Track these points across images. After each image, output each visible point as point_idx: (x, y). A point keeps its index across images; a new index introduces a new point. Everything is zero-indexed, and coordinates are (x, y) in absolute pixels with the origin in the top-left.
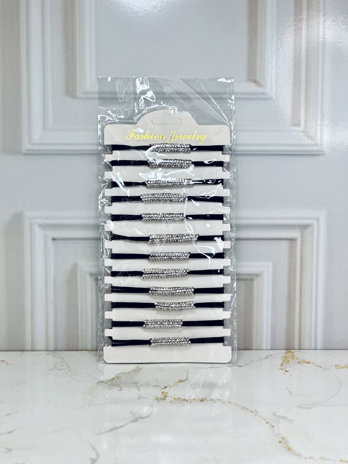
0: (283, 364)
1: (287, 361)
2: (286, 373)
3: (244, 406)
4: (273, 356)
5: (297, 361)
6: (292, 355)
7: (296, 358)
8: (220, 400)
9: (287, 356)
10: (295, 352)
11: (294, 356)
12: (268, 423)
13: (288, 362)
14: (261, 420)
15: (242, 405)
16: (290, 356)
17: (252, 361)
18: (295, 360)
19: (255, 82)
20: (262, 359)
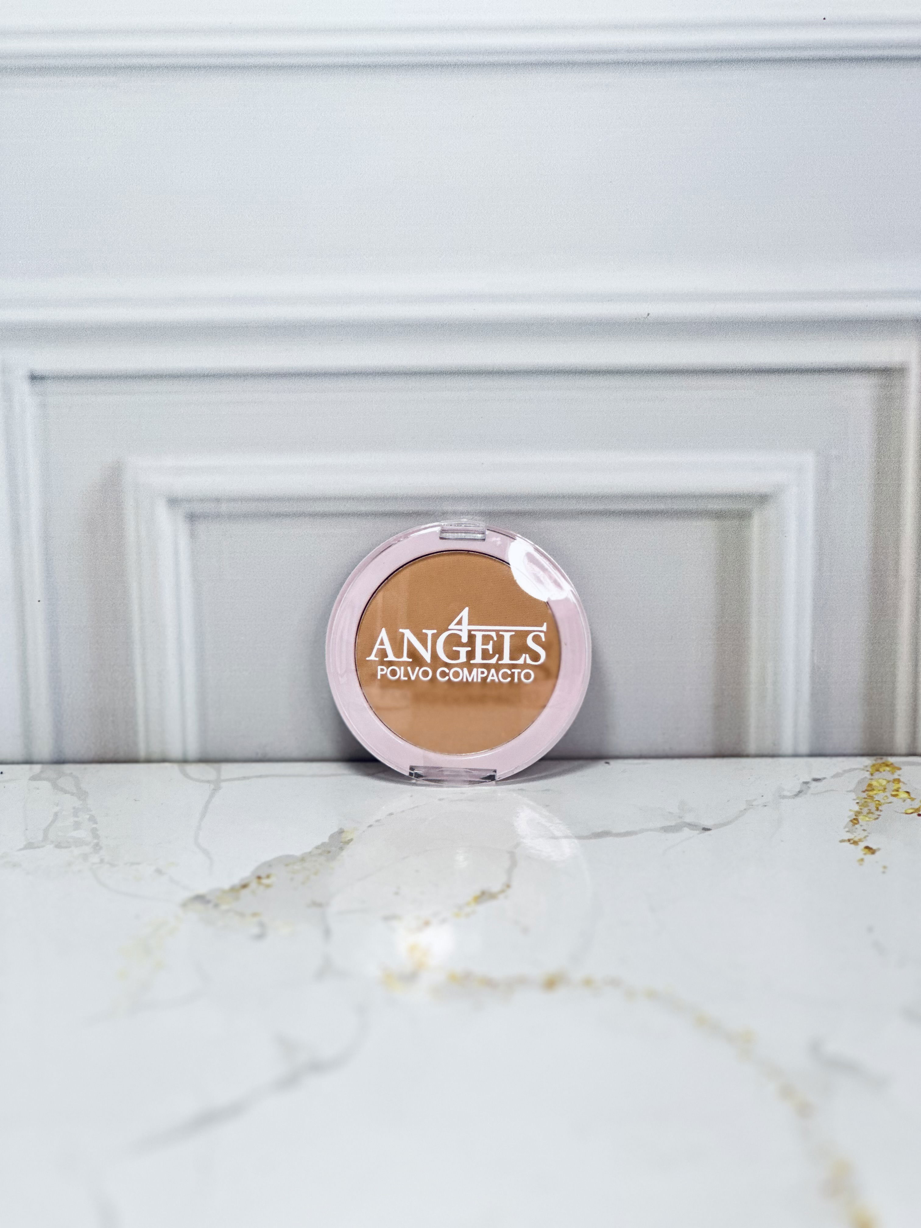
0: (860, 818)
1: (873, 807)
2: (869, 857)
4: (824, 782)
5: (909, 805)
6: (891, 778)
7: (908, 792)
8: (614, 983)
9: (874, 783)
10: (905, 763)
11: (898, 781)
13: (877, 809)
14: (761, 1079)
15: (695, 1008)
16: (884, 783)
17: (750, 805)
18: (904, 801)
20: (784, 797)
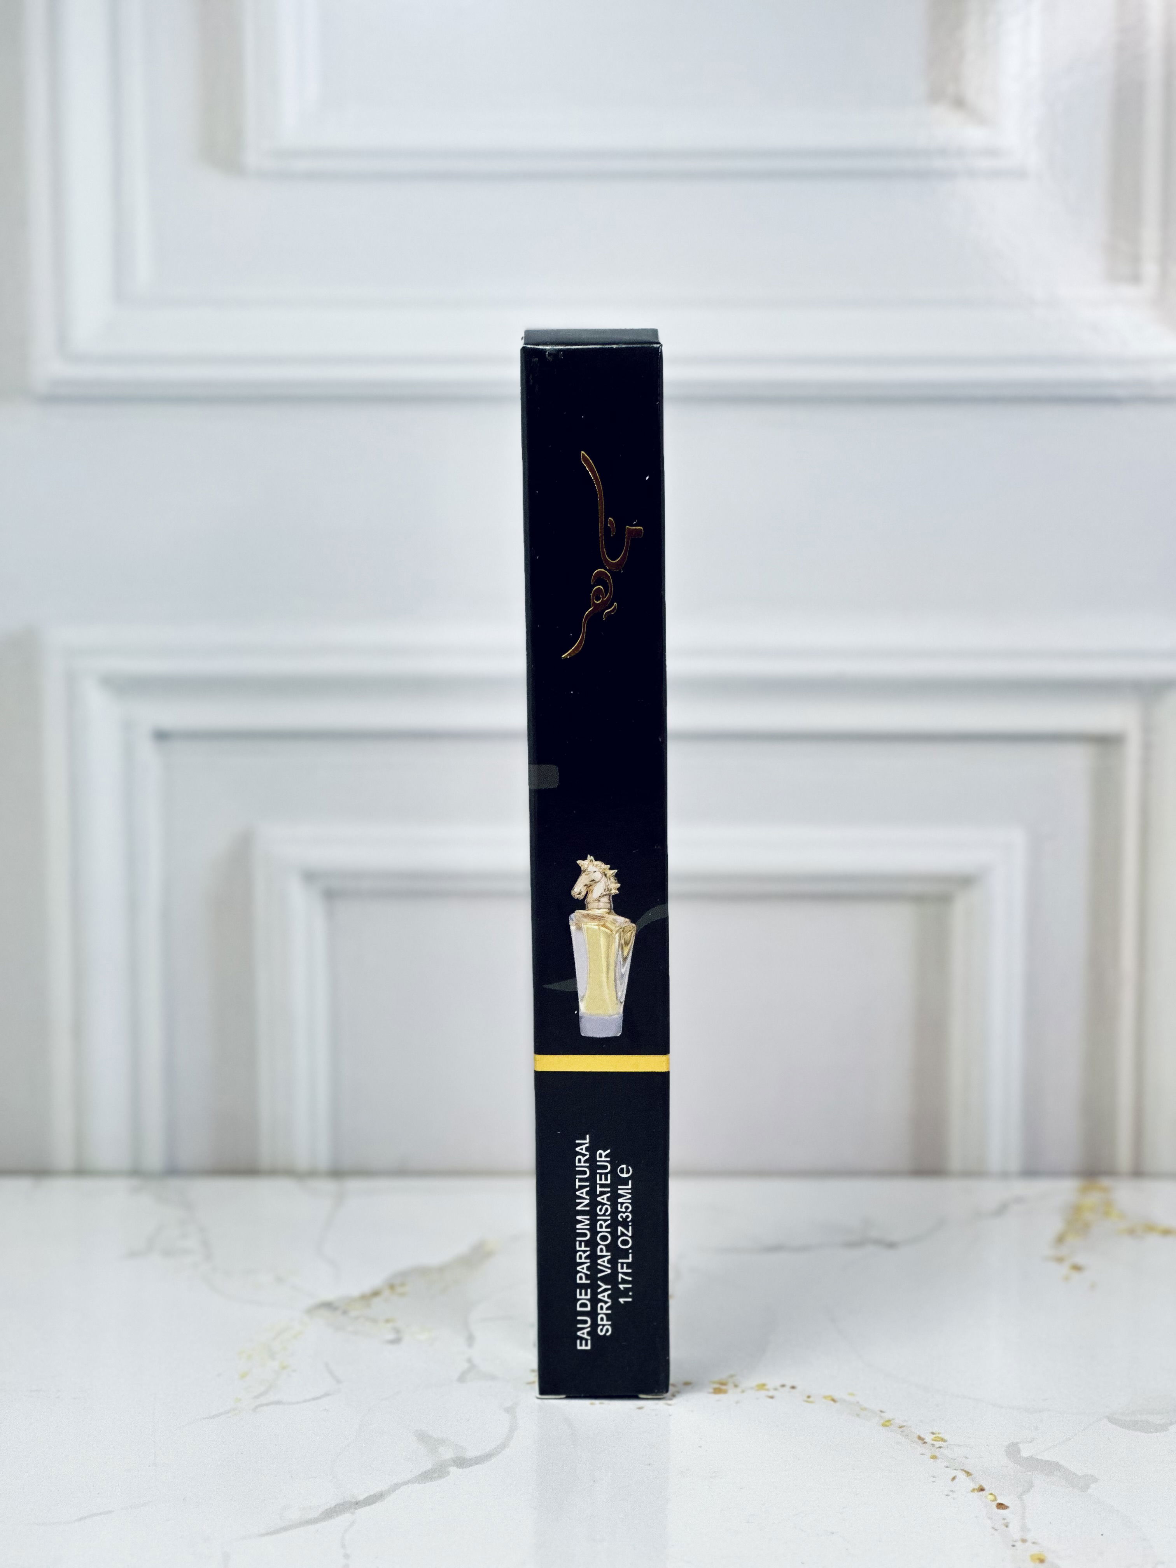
0: (1067, 1237)
1: (1080, 1226)
2: (1076, 1276)
3: (888, 1416)
4: (1028, 1203)
5: (1121, 1225)
6: (1102, 1199)
7: (1120, 1213)
8: (793, 1387)
9: (1082, 1205)
11: (1110, 1203)
12: (982, 1490)
13: (1086, 1229)
14: (954, 1478)
15: (881, 1411)
16: (1093, 1204)
17: (942, 1222)
18: (1116, 1222)
19: (959, 103)
20: (981, 1216)
